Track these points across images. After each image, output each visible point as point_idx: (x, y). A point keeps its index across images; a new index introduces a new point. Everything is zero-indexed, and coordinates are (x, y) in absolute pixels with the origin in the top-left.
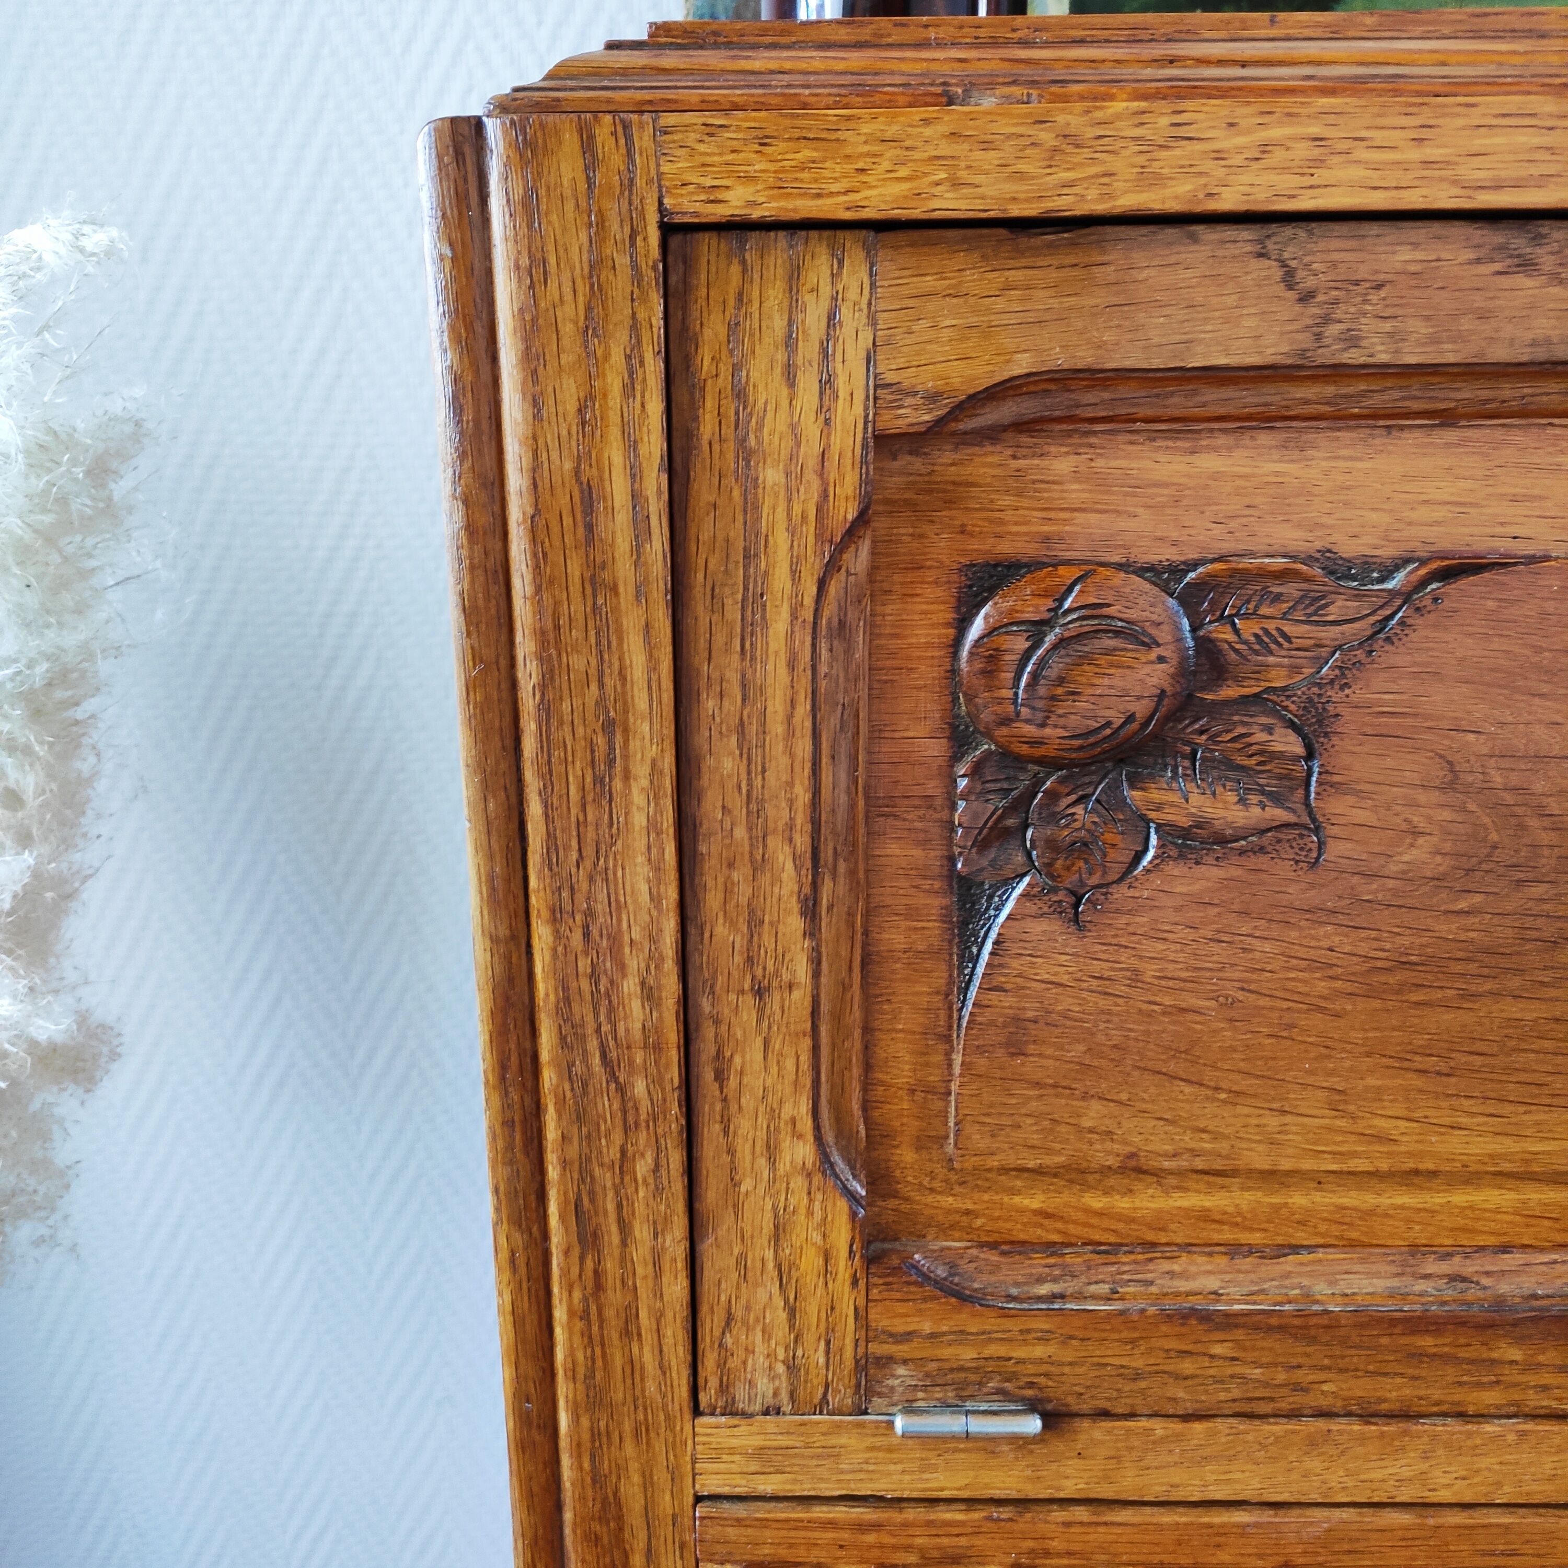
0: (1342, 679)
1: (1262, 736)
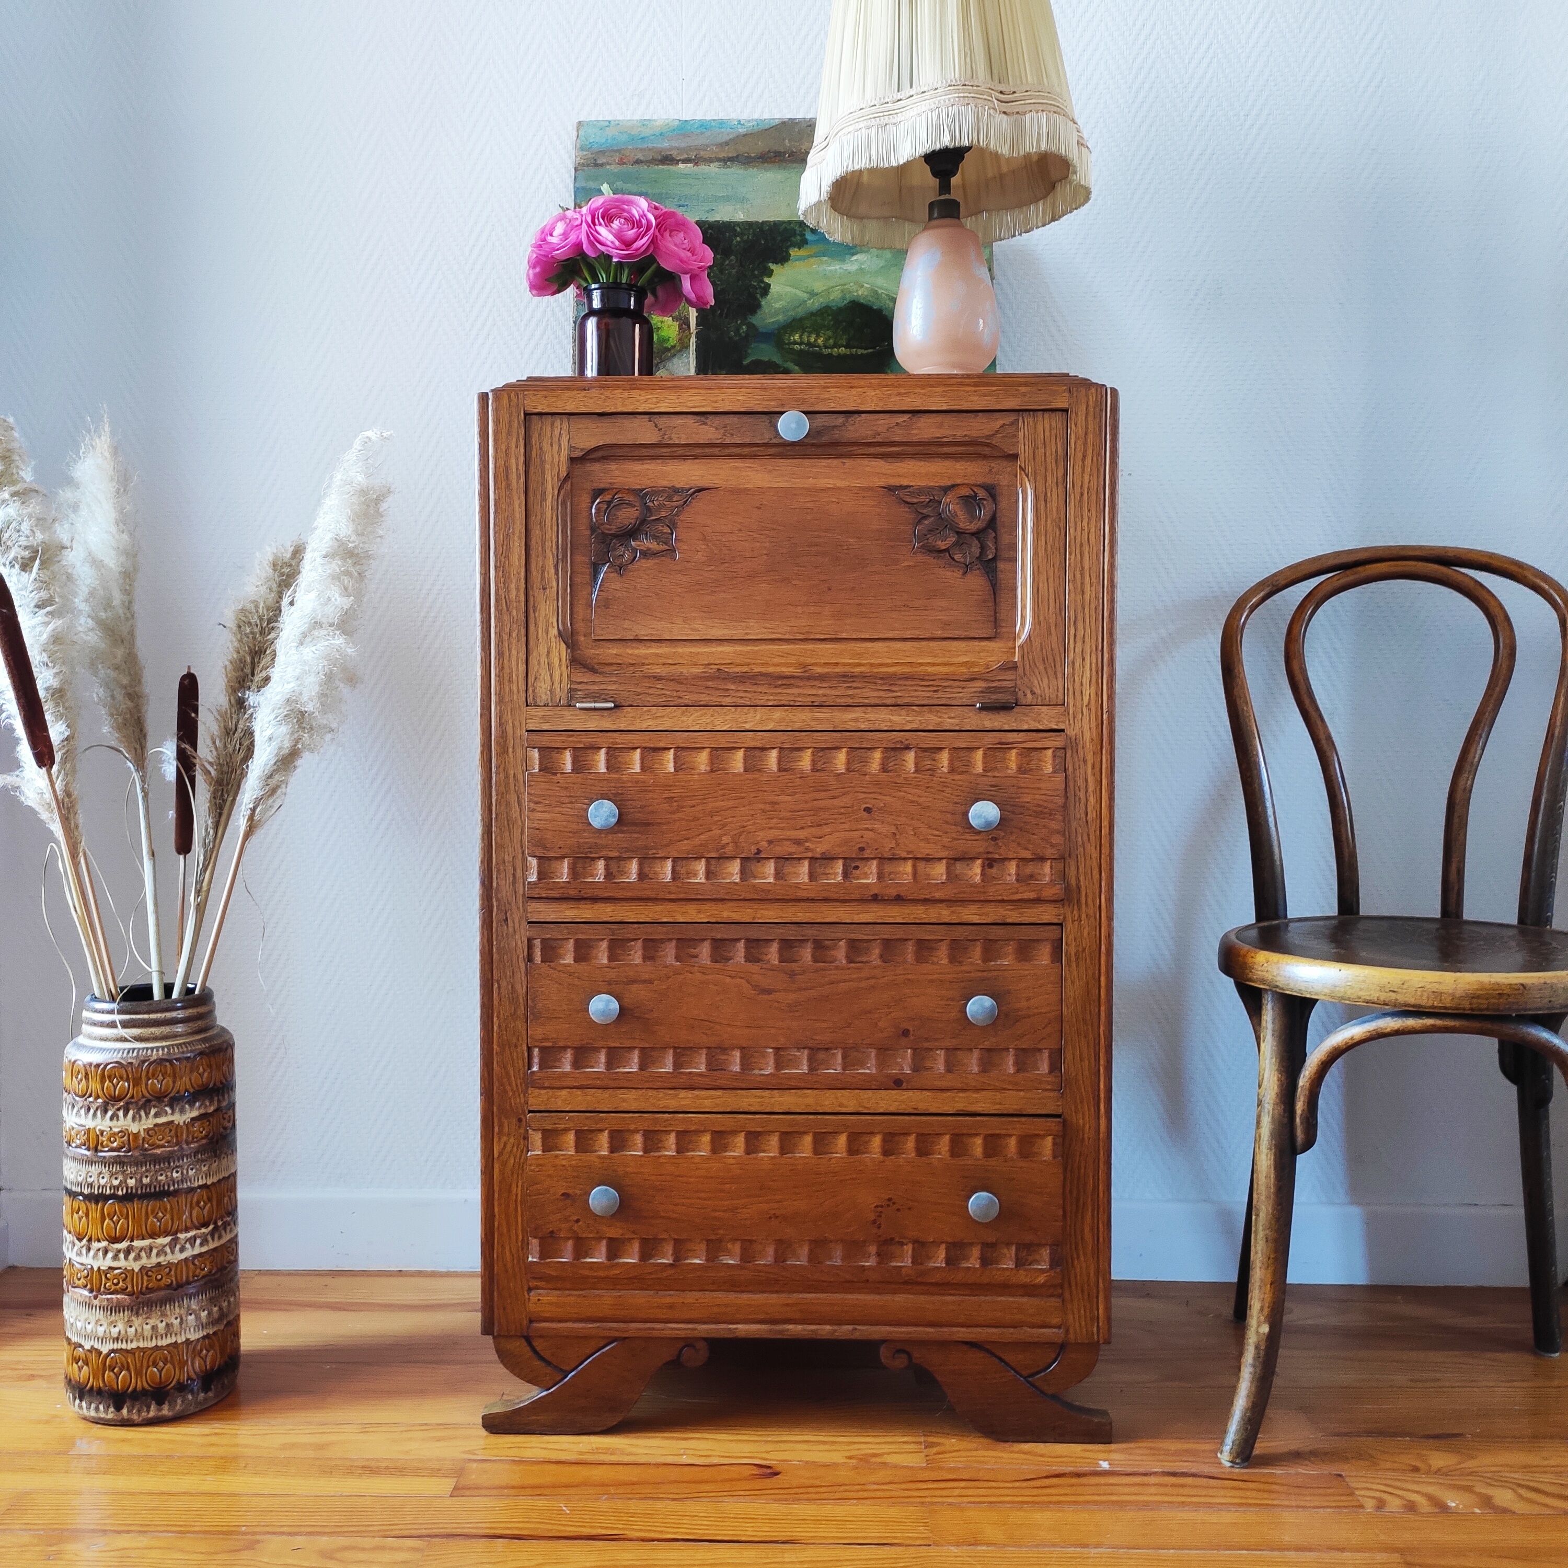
1: (661, 528)
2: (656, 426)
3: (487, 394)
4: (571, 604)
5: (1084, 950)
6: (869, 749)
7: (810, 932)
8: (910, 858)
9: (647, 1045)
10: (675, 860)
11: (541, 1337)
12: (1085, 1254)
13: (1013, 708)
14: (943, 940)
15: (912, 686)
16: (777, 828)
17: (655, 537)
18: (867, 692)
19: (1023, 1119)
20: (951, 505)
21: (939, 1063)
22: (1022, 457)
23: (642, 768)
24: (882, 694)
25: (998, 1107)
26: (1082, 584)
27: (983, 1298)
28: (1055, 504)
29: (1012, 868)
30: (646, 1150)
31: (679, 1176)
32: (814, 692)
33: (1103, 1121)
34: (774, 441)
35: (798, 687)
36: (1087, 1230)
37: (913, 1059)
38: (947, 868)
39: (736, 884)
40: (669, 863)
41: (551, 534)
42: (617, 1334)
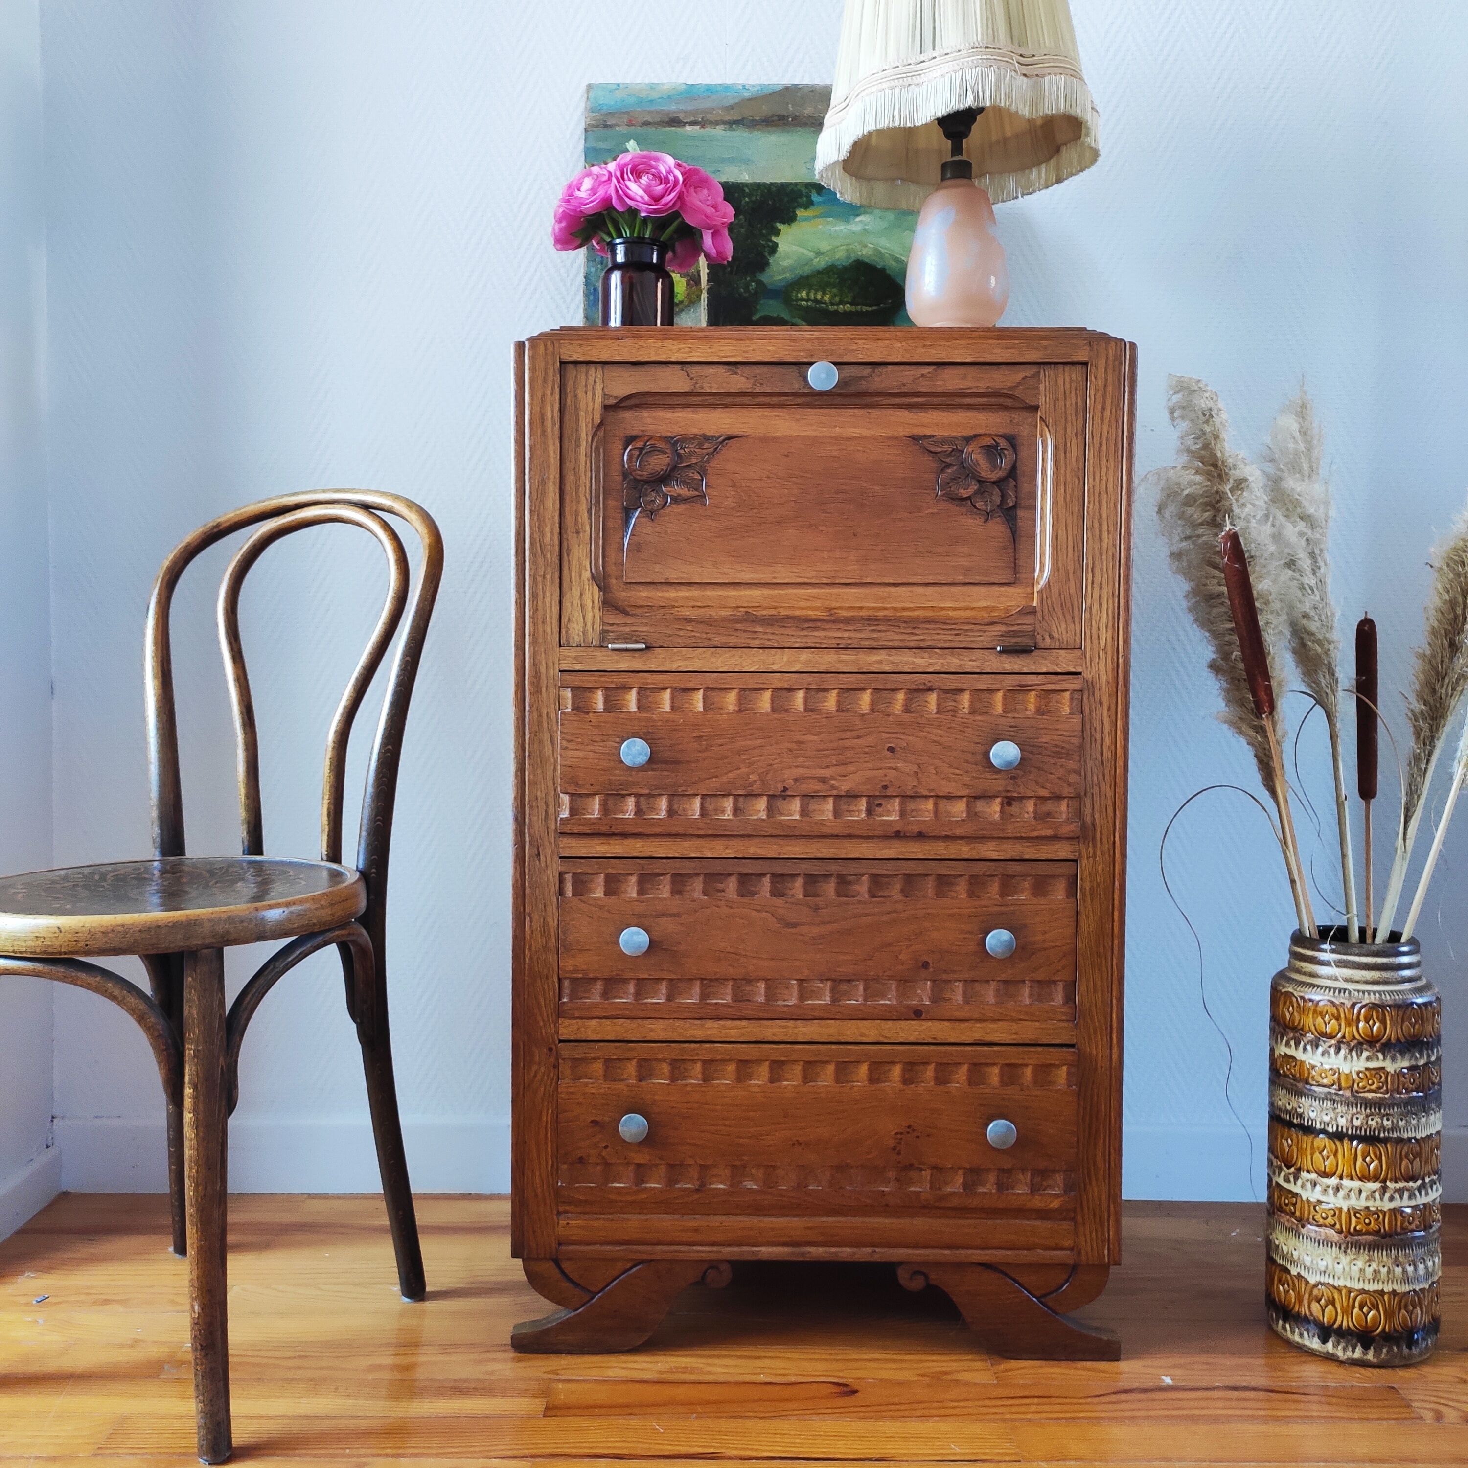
0: (708, 462)
1: (691, 475)
2: (688, 375)
3: (523, 342)
4: (603, 548)
5: (1098, 885)
6: (893, 690)
7: (834, 867)
8: (932, 796)
9: (674, 977)
10: (703, 797)
11: (569, 1259)
12: (1097, 1180)
13: (1032, 651)
14: (961, 876)
15: (934, 629)
16: (803, 767)
17: (685, 483)
18: (891, 635)
19: (1039, 1049)
20: (975, 455)
21: (957, 994)
22: (1042, 407)
23: (672, 707)
24: (906, 637)
25: (1014, 1037)
26: (1100, 531)
27: (998, 1221)
28: (1074, 454)
29: (1030, 806)
30: (673, 1079)
31: (706, 1104)
32: (839, 634)
33: (1115, 1050)
34: (803, 391)
35: (824, 629)
36: (1099, 1154)
37: (932, 991)
38: (967, 806)
39: (764, 820)
40: (697, 801)
41: (584, 480)
42: (645, 1257)
